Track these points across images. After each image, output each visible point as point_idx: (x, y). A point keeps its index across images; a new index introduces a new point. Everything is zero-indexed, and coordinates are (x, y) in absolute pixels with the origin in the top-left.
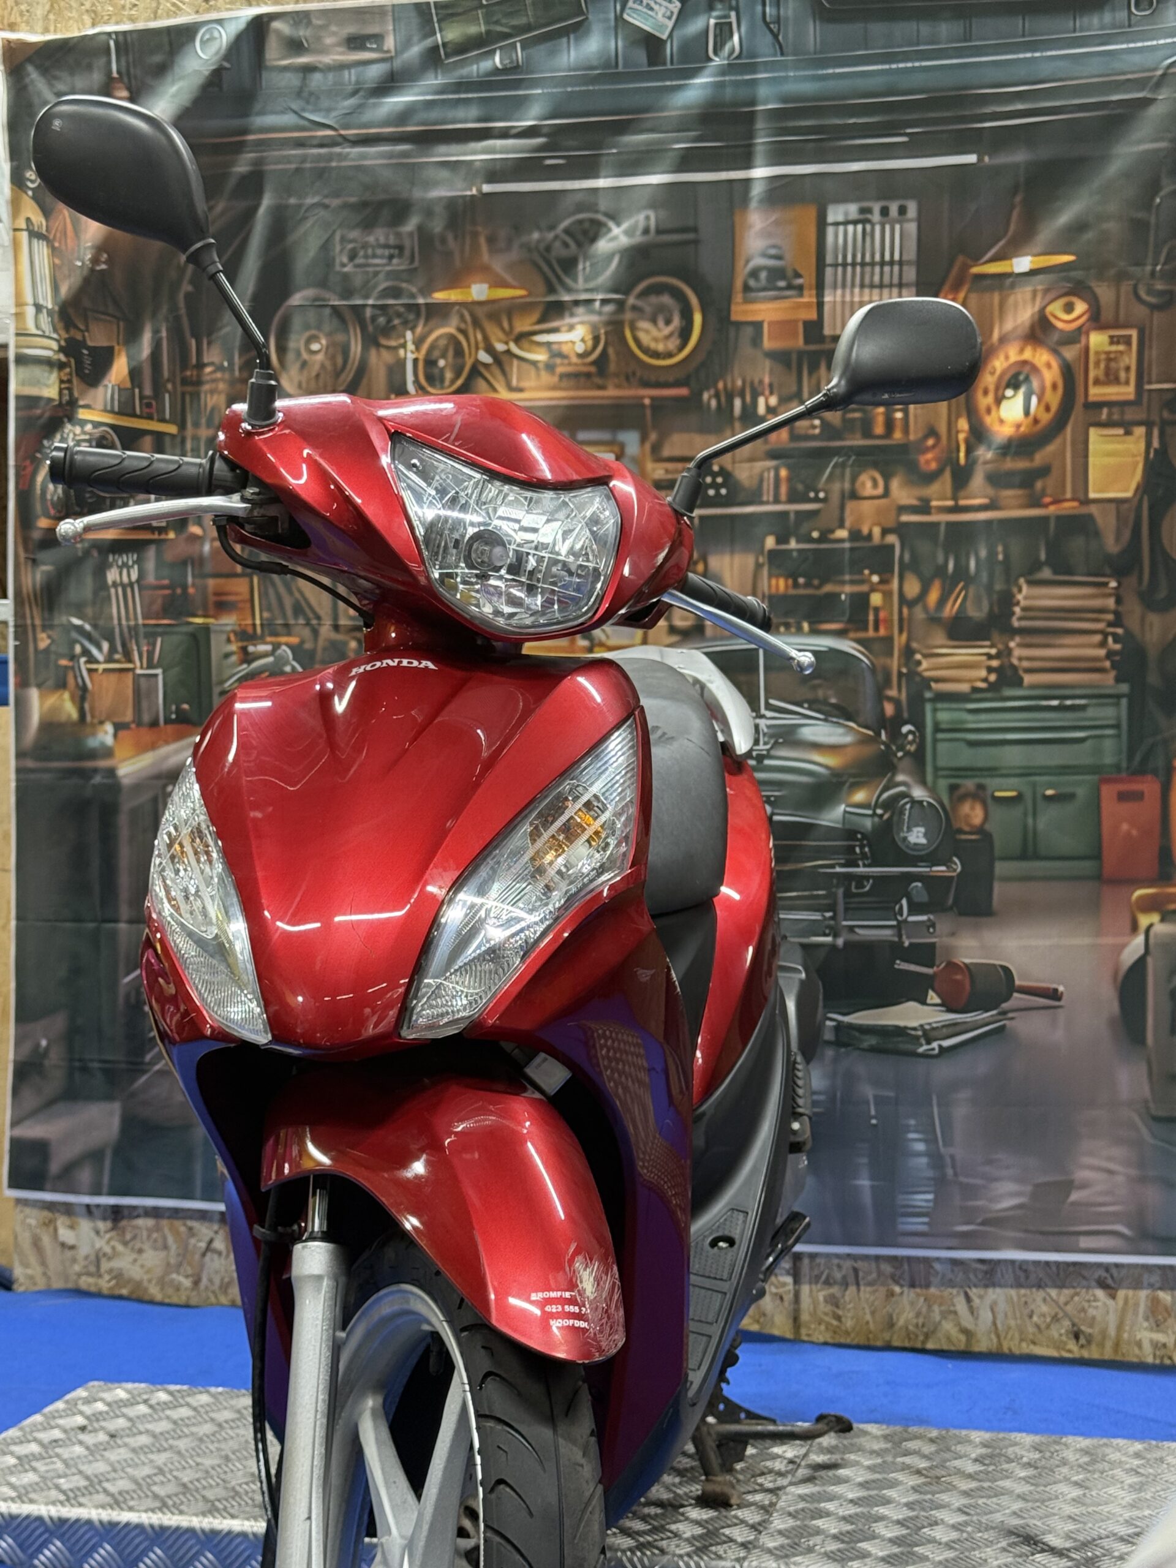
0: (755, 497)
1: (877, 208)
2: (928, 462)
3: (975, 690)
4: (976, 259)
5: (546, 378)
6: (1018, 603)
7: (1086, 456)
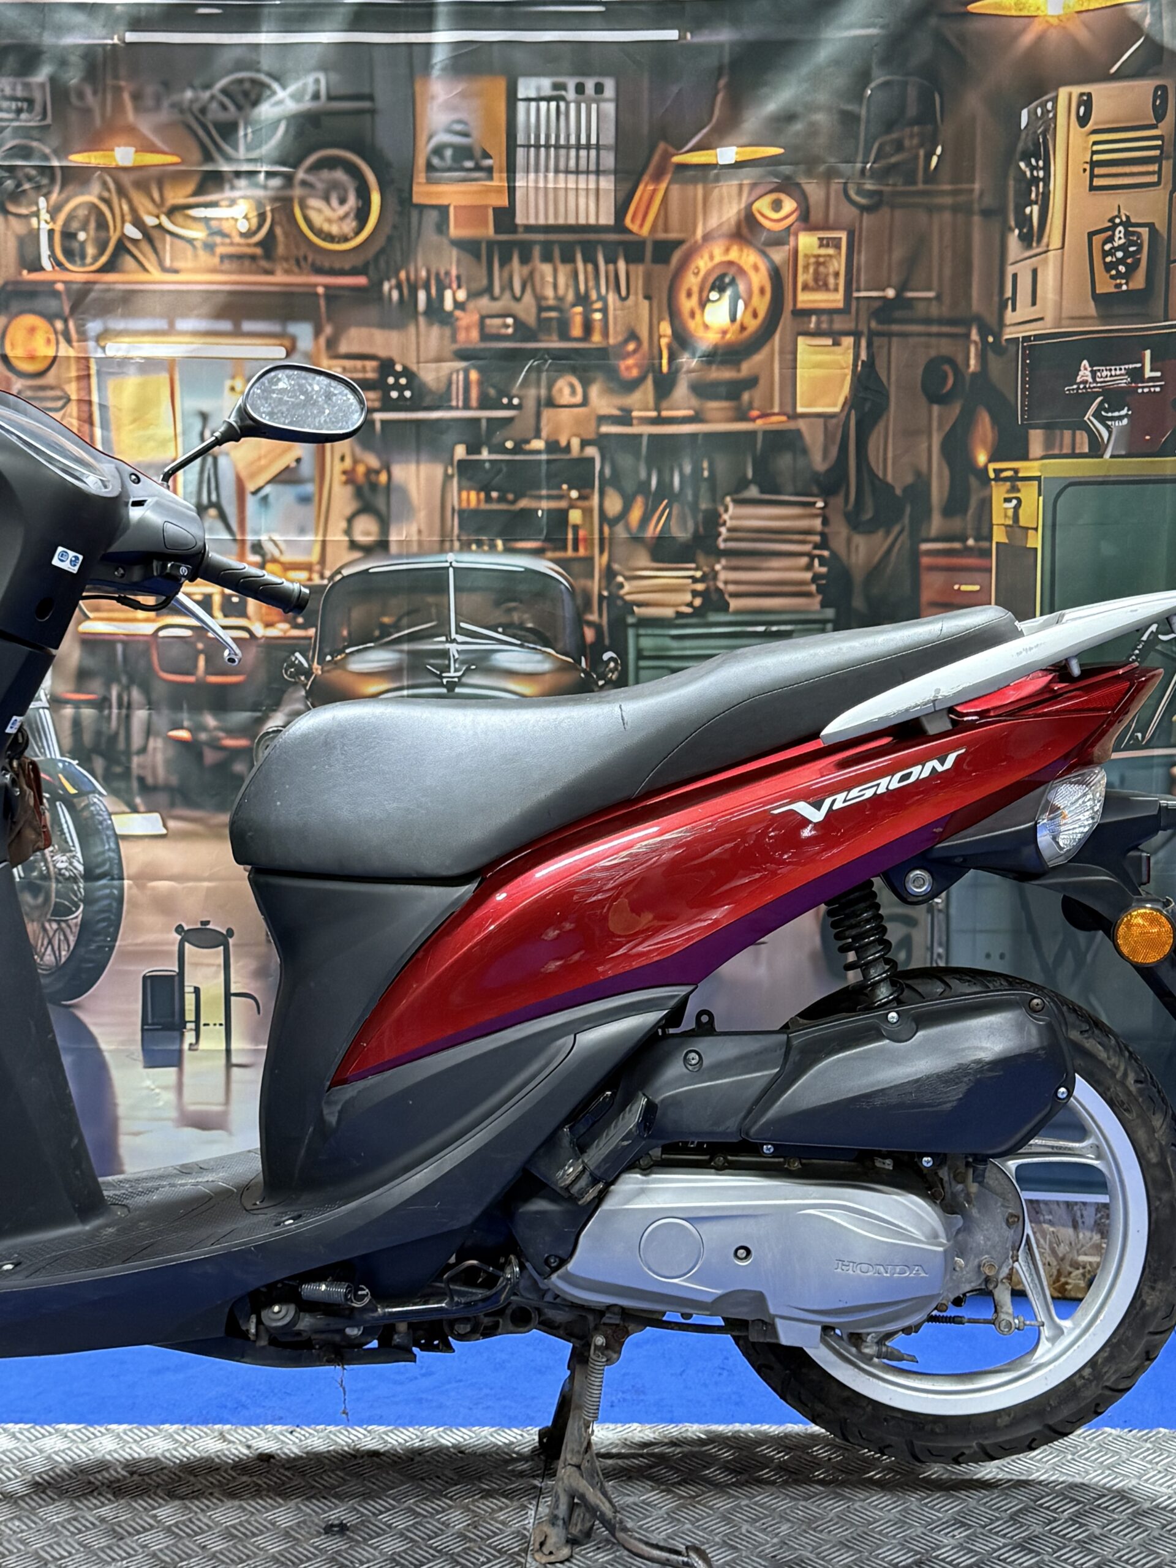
0: (442, 401)
1: (571, 83)
2: (628, 368)
3: (680, 615)
4: (679, 146)
5: (204, 257)
6: (724, 523)
7: (795, 368)
